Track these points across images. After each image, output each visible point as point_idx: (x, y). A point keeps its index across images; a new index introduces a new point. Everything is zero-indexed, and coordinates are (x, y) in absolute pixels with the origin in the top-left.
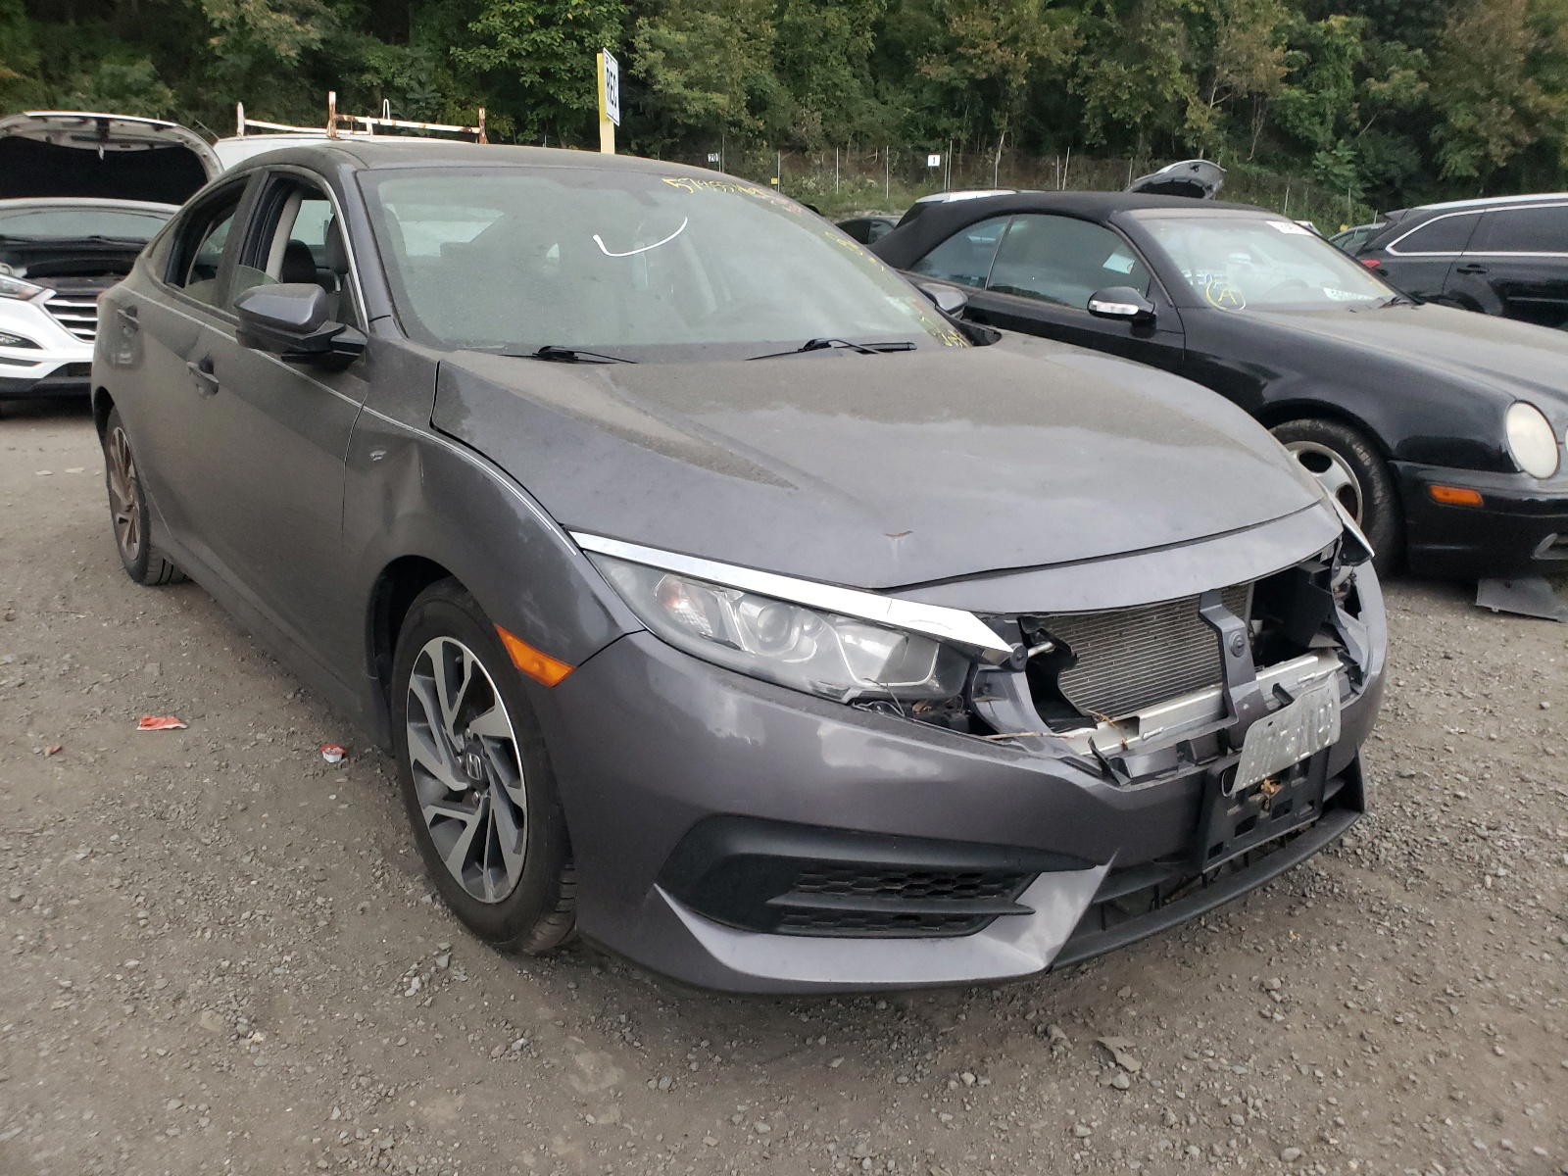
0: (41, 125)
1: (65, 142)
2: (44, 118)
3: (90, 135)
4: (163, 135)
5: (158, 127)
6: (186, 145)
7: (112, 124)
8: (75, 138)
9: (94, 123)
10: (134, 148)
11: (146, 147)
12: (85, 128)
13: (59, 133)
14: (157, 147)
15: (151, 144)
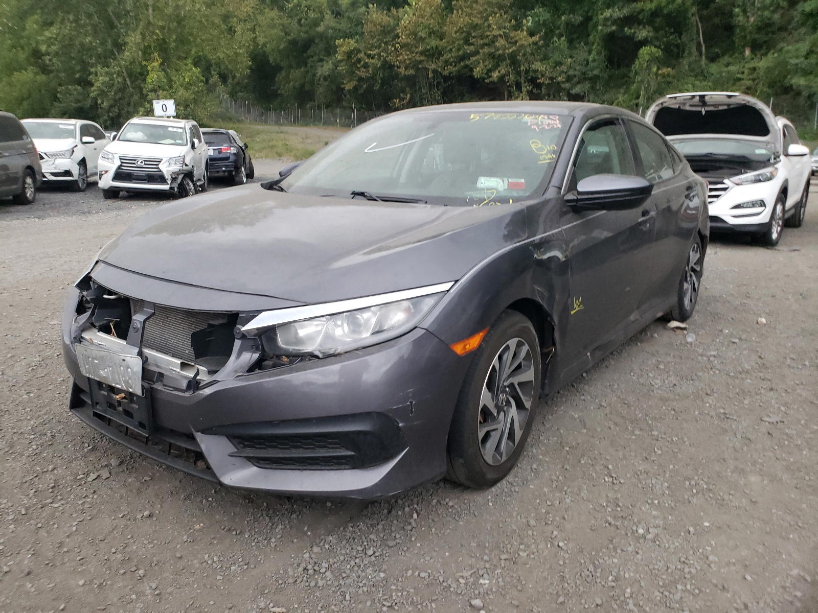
0: (674, 101)
1: (688, 108)
2: (675, 98)
3: (697, 104)
4: (732, 100)
5: (730, 97)
6: (747, 104)
7: (706, 98)
8: (691, 106)
9: (698, 98)
10: (721, 108)
11: (725, 107)
12: (694, 100)
13: (684, 104)
14: (732, 107)
15: (729, 105)
